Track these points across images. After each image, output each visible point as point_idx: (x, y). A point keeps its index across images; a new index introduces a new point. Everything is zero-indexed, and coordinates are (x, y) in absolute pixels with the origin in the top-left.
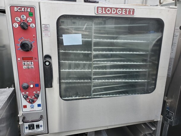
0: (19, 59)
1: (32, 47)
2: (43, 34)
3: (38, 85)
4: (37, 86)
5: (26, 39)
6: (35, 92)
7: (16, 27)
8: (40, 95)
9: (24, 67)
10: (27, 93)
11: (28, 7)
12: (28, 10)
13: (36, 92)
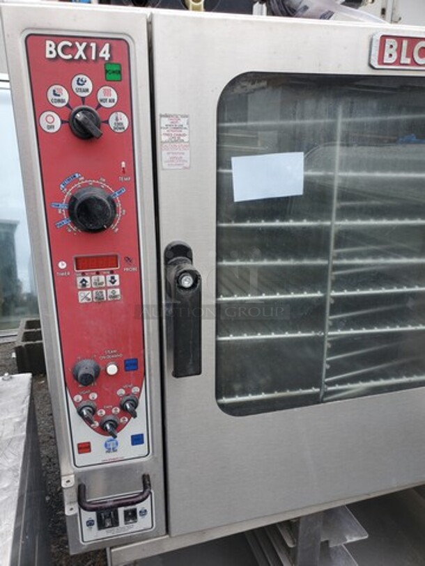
0: (62, 265)
1: (115, 213)
2: (164, 157)
3: (136, 364)
4: (133, 366)
5: (91, 182)
6: (121, 392)
7: (51, 131)
8: (142, 400)
9: (84, 296)
10: (94, 396)
11: (100, 41)
12: (101, 55)
13: (128, 391)
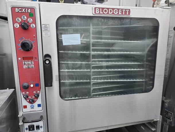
0: (20, 59)
1: (32, 47)
2: (43, 34)
4: (38, 85)
5: (26, 39)
6: (35, 92)
7: (17, 27)
8: (40, 95)
9: (25, 67)
10: (28, 93)
11: (28, 8)
12: (28, 11)
